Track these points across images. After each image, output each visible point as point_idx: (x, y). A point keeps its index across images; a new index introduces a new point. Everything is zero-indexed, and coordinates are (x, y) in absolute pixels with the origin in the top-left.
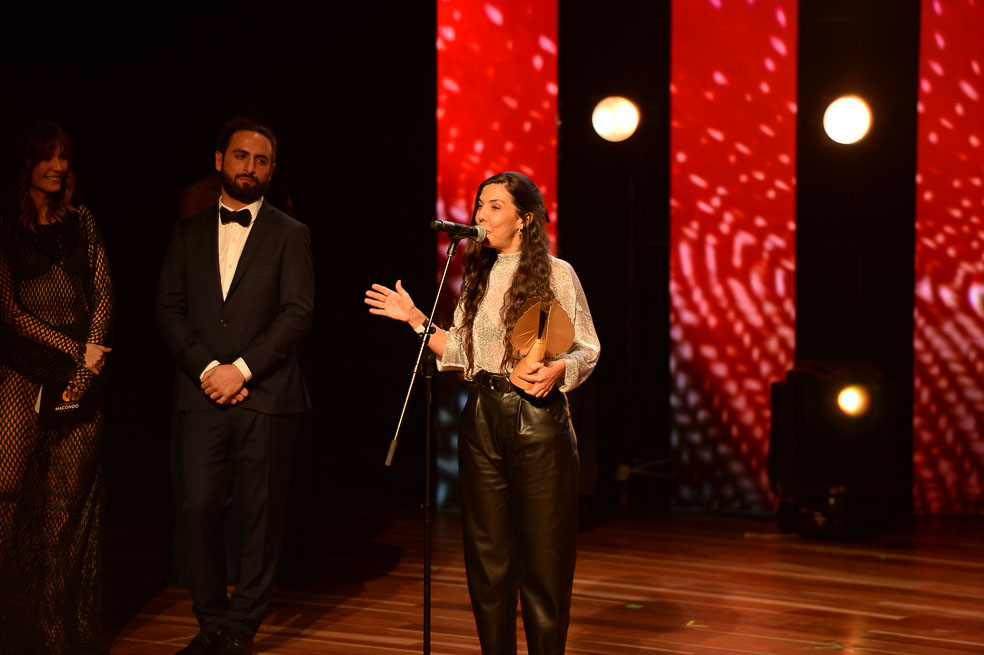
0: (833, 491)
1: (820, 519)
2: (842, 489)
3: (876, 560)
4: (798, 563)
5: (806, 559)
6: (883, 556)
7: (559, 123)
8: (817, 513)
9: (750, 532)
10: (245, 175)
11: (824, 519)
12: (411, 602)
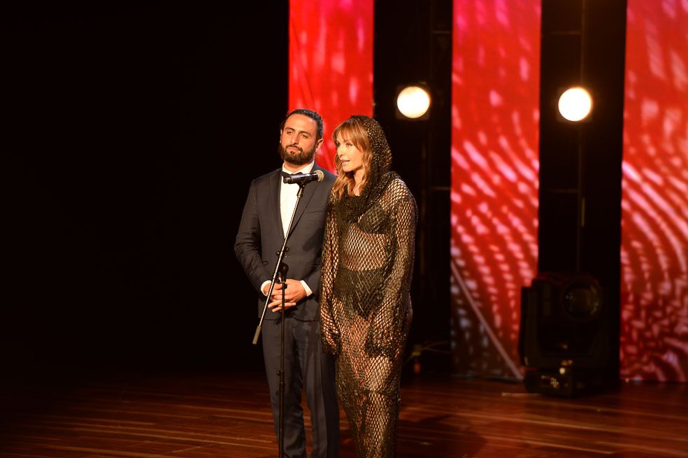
0: (564, 363)
1: (555, 383)
2: (570, 362)
3: (595, 412)
4: (540, 414)
5: (545, 411)
6: (599, 410)
7: (374, 105)
8: (553, 379)
9: (505, 392)
10: (291, 146)
11: (558, 383)
12: (269, 440)
